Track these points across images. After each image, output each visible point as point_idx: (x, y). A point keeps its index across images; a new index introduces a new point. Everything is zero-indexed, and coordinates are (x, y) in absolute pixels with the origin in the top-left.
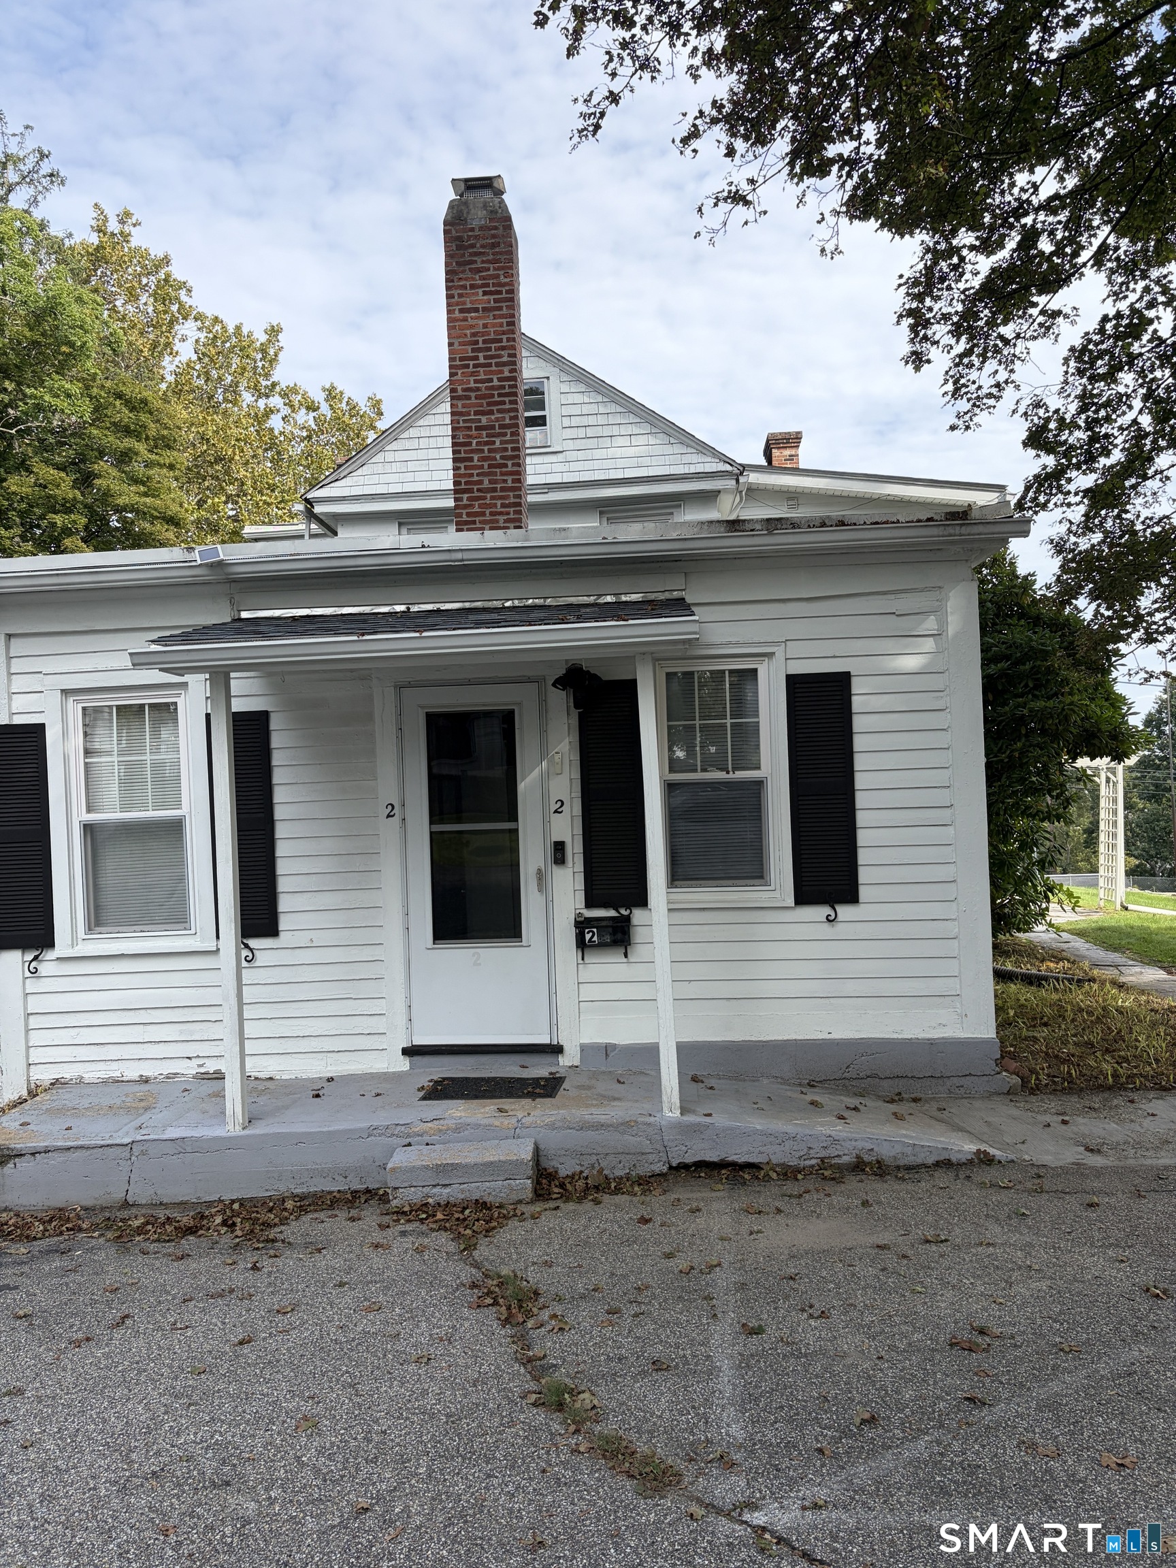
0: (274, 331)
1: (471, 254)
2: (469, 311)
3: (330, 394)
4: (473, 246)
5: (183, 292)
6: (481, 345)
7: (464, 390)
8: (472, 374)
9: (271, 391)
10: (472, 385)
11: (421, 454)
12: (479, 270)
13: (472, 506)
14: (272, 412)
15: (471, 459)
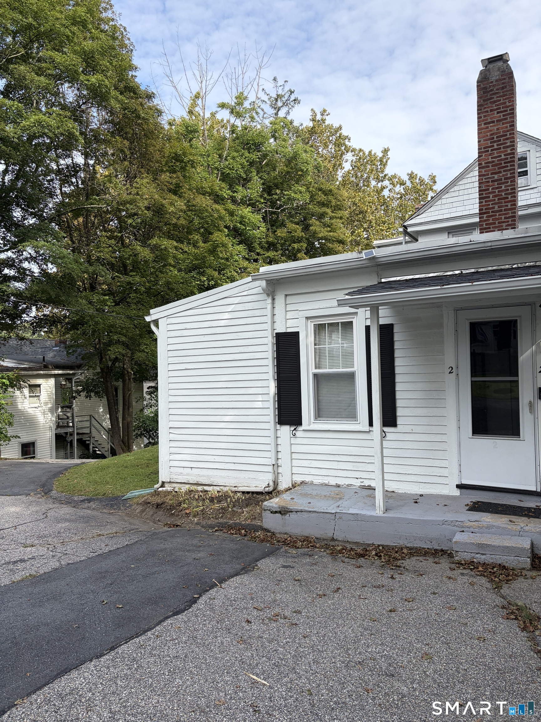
0: (386, 151)
1: (491, 95)
2: (489, 123)
3: (411, 176)
4: (492, 90)
5: (347, 140)
6: (495, 139)
7: (485, 163)
8: (490, 154)
9: (384, 178)
10: (490, 160)
11: (460, 198)
12: (495, 102)
13: (489, 220)
14: (384, 188)
15: (489, 197)
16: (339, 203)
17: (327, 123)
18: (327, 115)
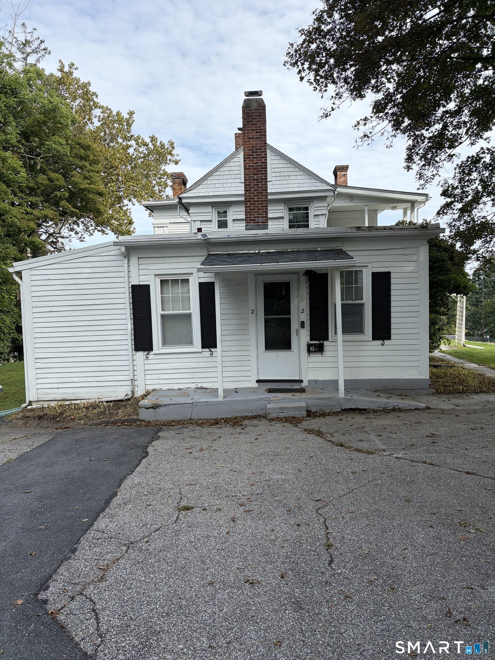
0: (131, 114)
1: (252, 119)
2: (251, 138)
3: (152, 139)
4: (252, 116)
5: (94, 97)
6: (255, 151)
7: (249, 166)
8: (252, 161)
9: (131, 138)
10: (252, 164)
11: (221, 181)
12: (254, 124)
13: (251, 207)
14: (130, 146)
15: (251, 190)
16: (95, 158)
17: (74, 75)
18: (76, 69)
